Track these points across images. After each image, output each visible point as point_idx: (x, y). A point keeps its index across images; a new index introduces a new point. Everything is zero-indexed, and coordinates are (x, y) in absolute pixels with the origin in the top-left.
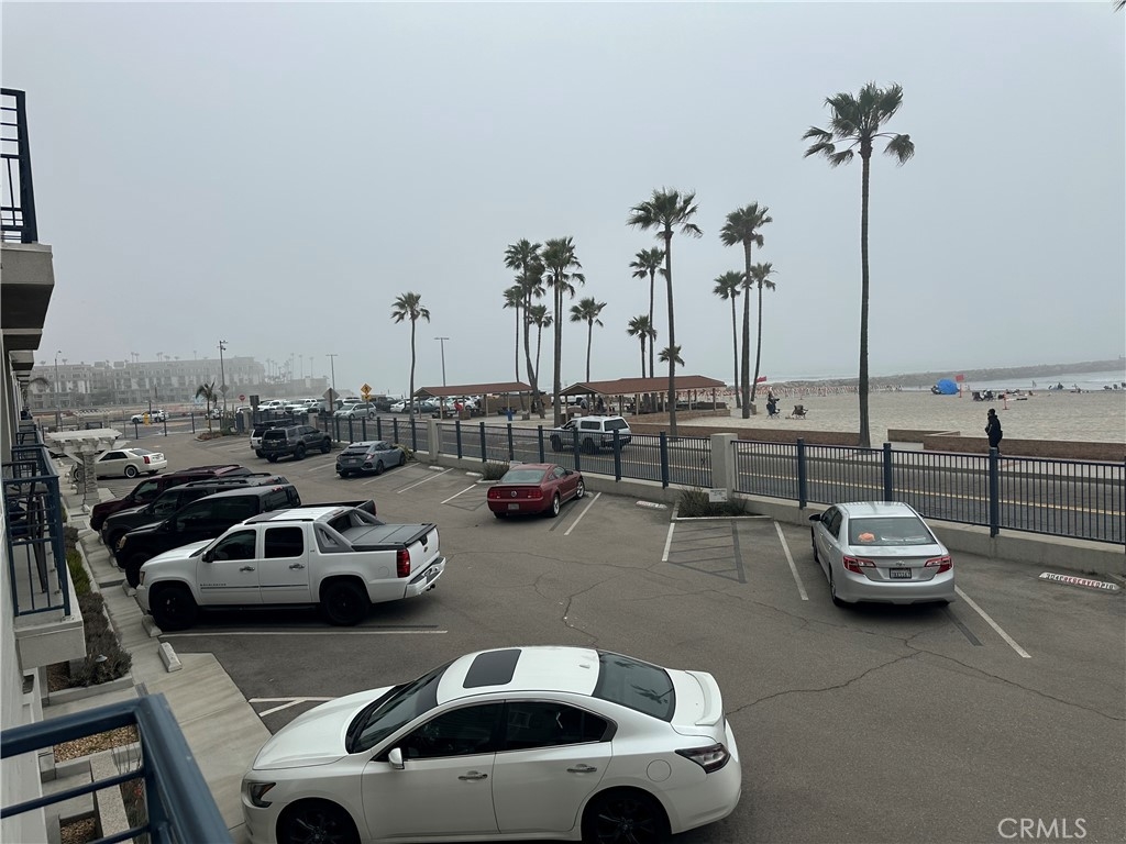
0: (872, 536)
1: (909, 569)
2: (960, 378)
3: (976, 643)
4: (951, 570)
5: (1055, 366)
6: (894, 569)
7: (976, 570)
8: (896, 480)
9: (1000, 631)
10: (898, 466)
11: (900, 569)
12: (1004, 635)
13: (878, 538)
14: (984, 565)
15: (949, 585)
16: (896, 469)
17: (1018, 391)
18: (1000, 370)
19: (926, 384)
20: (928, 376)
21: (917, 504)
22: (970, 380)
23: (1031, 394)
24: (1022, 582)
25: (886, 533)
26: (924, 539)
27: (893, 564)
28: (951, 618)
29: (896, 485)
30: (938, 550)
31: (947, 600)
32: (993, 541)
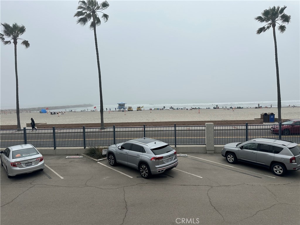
0: (20, 155)
1: (31, 162)
2: (47, 109)
3: (50, 178)
4: (43, 160)
5: (70, 106)
6: (27, 163)
7: (51, 159)
8: (28, 138)
9: (56, 174)
10: (28, 133)
11: (28, 163)
12: (57, 174)
13: (22, 155)
14: (53, 157)
15: (43, 164)
16: (27, 135)
17: (62, 112)
18: (57, 107)
19: (38, 110)
20: (39, 108)
21: (34, 144)
22: (50, 109)
23: (65, 113)
24: (62, 160)
25: (24, 153)
26: (35, 153)
27: (26, 162)
28: (44, 173)
29: (28, 139)
30: (40, 155)
31: (43, 169)
32: (55, 151)
